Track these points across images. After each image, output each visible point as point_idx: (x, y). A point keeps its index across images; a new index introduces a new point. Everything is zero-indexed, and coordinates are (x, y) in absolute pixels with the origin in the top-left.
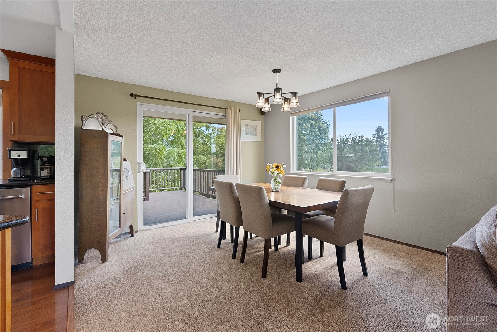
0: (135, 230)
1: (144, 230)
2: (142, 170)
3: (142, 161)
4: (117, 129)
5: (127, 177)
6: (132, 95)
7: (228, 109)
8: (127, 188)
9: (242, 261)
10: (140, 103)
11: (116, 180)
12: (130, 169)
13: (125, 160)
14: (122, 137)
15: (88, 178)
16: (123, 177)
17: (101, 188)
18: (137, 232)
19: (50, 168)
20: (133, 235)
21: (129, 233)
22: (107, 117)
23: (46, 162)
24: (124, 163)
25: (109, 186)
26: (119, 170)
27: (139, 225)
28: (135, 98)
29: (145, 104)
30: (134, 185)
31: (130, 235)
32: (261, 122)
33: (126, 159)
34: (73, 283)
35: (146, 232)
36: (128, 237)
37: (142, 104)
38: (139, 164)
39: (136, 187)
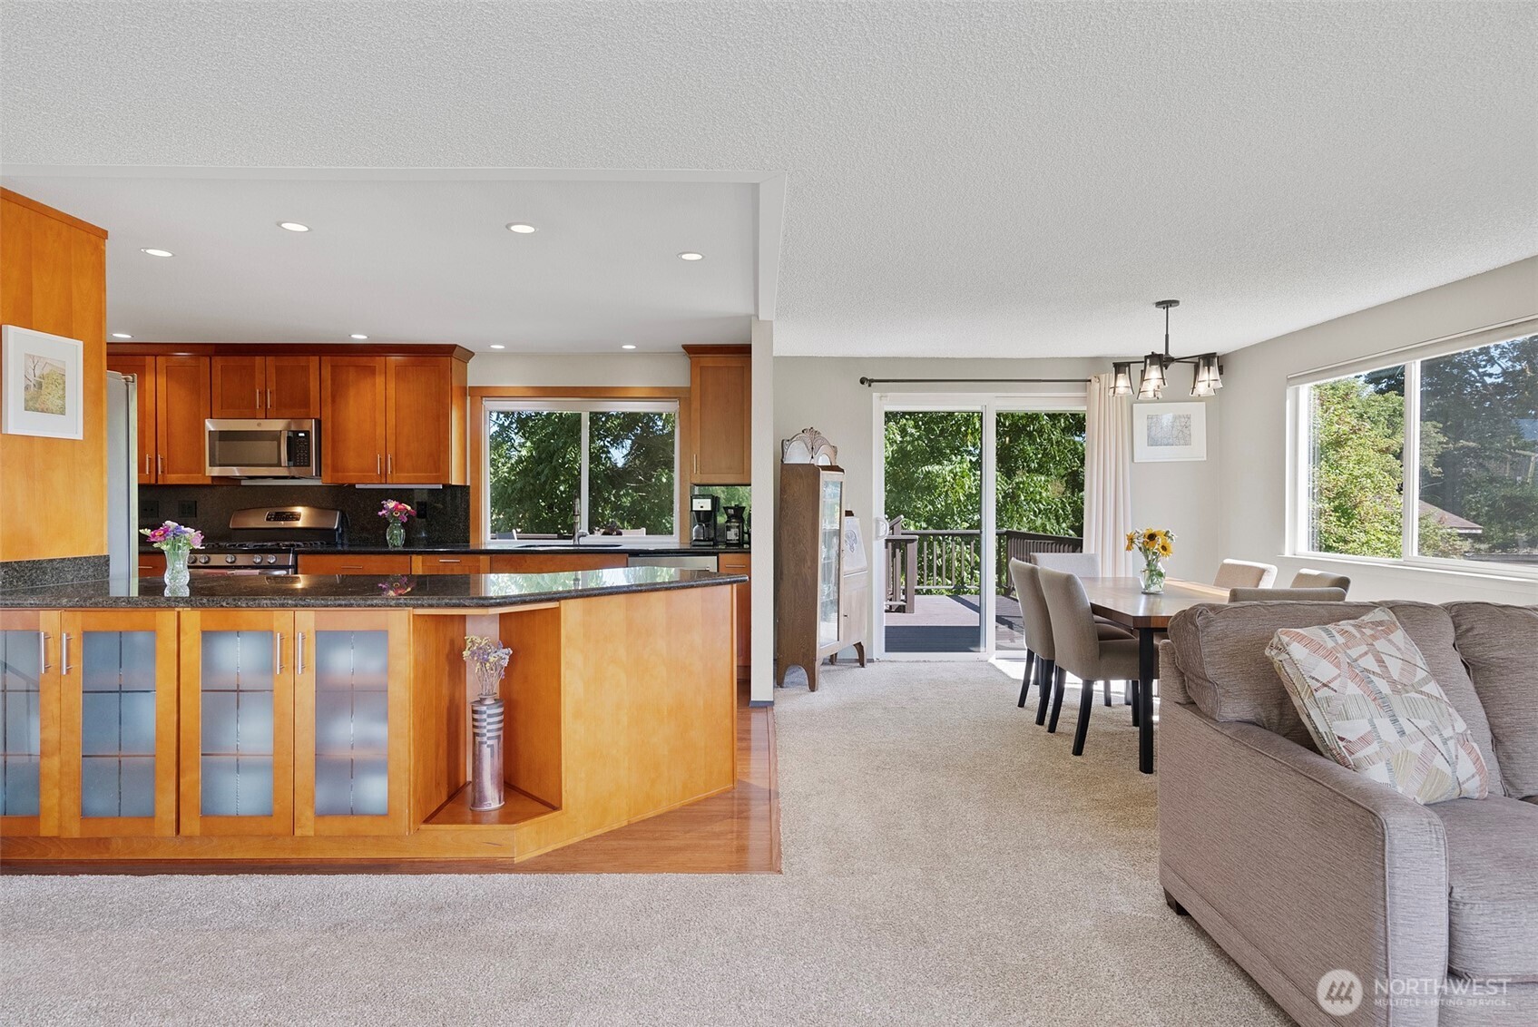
0: (866, 657)
1: (887, 661)
2: (882, 533)
3: (883, 516)
4: (836, 452)
5: (852, 547)
6: (862, 381)
7: (1090, 381)
8: (851, 569)
9: (1052, 729)
10: (878, 394)
11: (834, 552)
12: (858, 532)
13: (849, 513)
14: (842, 471)
15: (791, 546)
16: (845, 546)
17: (809, 564)
18: (871, 661)
19: (738, 527)
20: (862, 665)
21: (856, 661)
22: (819, 433)
23: (732, 516)
24: (846, 520)
25: (821, 561)
26: (838, 533)
27: (877, 647)
28: (870, 386)
29: (889, 394)
30: (864, 564)
31: (858, 664)
32: (1204, 403)
33: (851, 512)
34: (772, 703)
35: (890, 666)
36: (855, 667)
37: (883, 394)
38: (877, 521)
39: (869, 569)
